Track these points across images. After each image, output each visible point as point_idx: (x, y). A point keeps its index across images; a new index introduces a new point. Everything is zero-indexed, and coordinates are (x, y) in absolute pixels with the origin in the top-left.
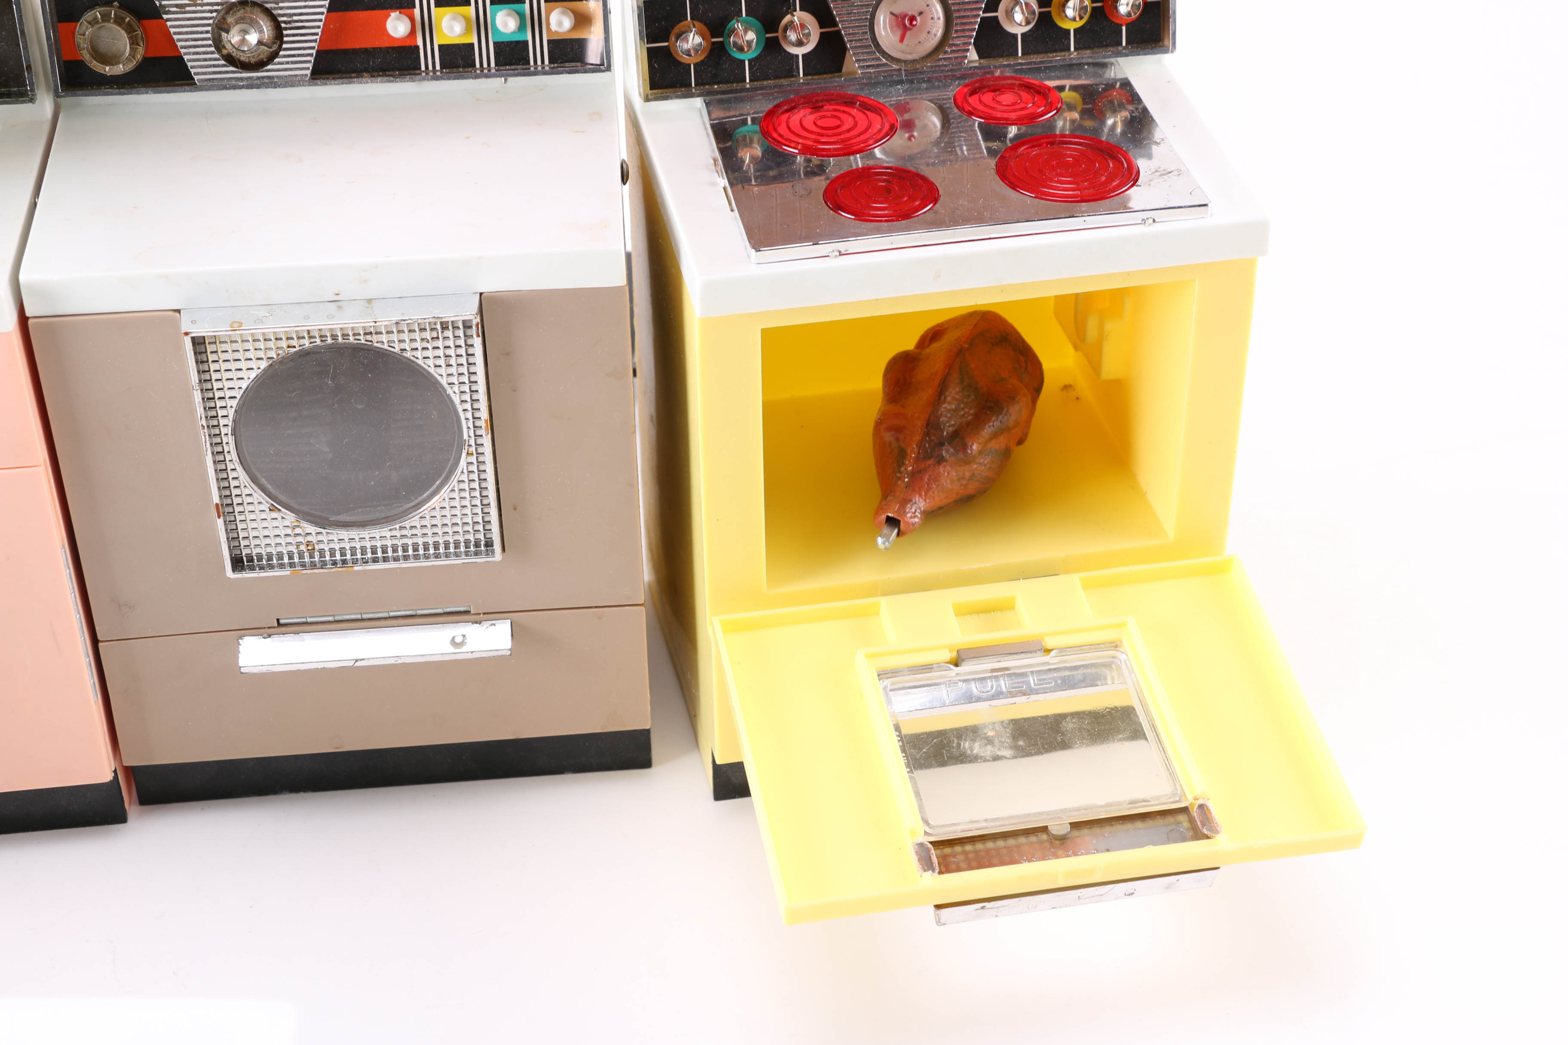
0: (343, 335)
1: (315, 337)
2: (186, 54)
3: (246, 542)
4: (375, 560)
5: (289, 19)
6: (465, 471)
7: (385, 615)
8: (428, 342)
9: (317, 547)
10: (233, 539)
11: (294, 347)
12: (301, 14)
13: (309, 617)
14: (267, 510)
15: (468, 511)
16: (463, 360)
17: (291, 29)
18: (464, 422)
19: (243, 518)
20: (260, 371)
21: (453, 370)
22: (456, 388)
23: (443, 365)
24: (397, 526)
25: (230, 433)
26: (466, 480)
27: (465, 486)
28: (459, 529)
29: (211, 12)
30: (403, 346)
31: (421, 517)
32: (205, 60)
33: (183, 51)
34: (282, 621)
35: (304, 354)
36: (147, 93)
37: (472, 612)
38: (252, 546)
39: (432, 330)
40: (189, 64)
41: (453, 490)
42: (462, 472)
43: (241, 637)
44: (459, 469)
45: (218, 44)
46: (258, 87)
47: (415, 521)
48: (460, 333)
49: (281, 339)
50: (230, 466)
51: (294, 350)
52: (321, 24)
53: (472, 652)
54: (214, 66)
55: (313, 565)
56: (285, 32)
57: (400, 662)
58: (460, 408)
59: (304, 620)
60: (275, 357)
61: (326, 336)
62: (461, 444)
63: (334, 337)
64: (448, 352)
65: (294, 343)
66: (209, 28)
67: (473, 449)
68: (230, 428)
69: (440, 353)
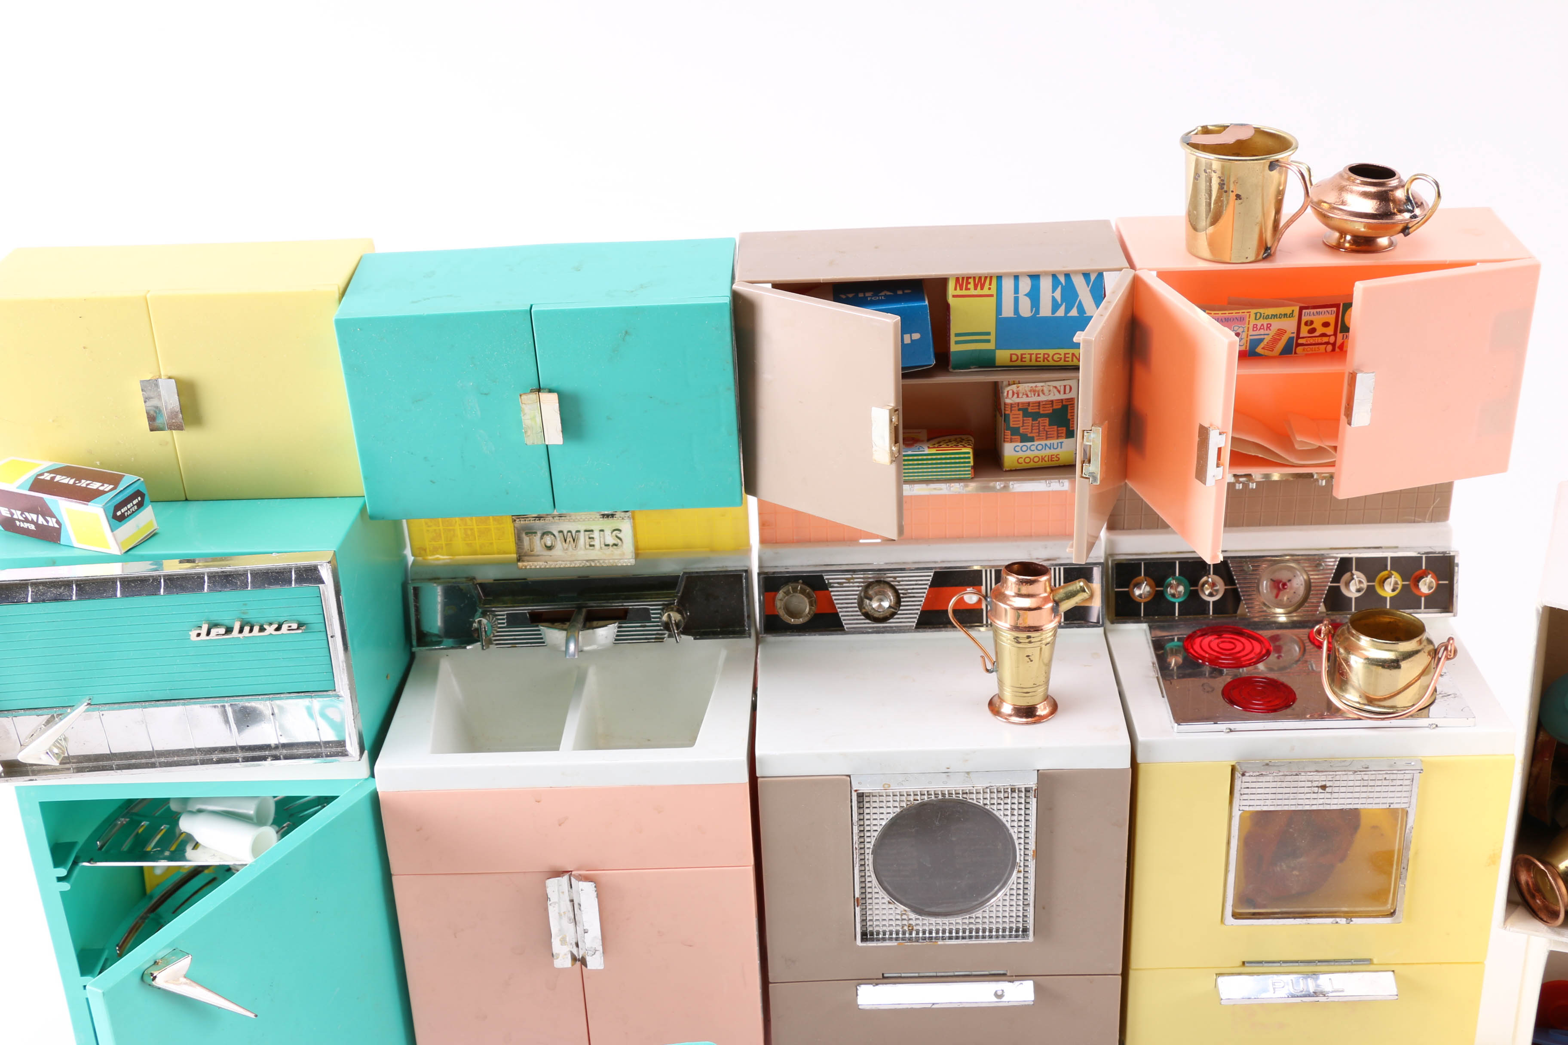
0: (949, 794)
1: (931, 795)
2: (841, 612)
3: (871, 923)
4: (950, 938)
5: (906, 592)
6: (1015, 882)
7: (952, 974)
8: (1002, 800)
9: (915, 928)
10: (864, 921)
11: (918, 800)
12: (913, 589)
13: (903, 973)
14: (887, 903)
15: (1014, 909)
16: (1022, 812)
17: (906, 597)
18: (1018, 851)
19: (871, 907)
20: (895, 814)
21: (1015, 818)
22: (1016, 830)
23: (1009, 814)
24: (968, 917)
25: (870, 853)
26: (1015, 888)
27: (1014, 892)
28: (1007, 920)
29: (858, 587)
30: (985, 802)
31: (984, 911)
32: (852, 616)
33: (839, 610)
34: (885, 975)
35: (923, 805)
36: (815, 635)
37: (1008, 974)
38: (874, 926)
39: (1005, 792)
40: (842, 618)
41: (1006, 895)
42: (1013, 883)
43: (859, 984)
44: (1010, 882)
45: (861, 605)
46: (883, 632)
47: (979, 914)
48: (1023, 795)
49: (910, 795)
50: (868, 874)
51: (918, 802)
52: (925, 595)
53: (1008, 1002)
54: (857, 619)
55: (910, 939)
56: (902, 600)
57: (961, 1006)
58: (1016, 842)
59: (900, 975)
60: (905, 806)
61: (938, 794)
62: (1014, 863)
63: (943, 795)
64: (1013, 806)
65: (918, 798)
66: (856, 597)
67: (1022, 869)
68: (871, 850)
69: (1009, 807)
